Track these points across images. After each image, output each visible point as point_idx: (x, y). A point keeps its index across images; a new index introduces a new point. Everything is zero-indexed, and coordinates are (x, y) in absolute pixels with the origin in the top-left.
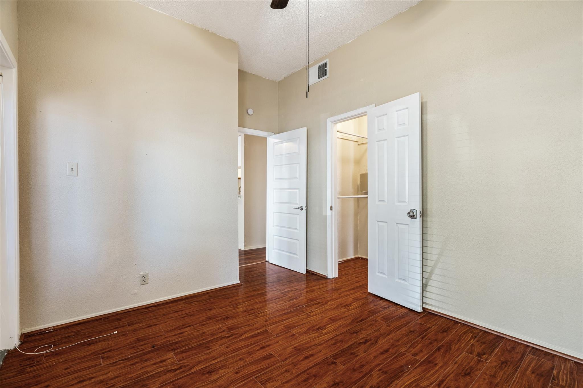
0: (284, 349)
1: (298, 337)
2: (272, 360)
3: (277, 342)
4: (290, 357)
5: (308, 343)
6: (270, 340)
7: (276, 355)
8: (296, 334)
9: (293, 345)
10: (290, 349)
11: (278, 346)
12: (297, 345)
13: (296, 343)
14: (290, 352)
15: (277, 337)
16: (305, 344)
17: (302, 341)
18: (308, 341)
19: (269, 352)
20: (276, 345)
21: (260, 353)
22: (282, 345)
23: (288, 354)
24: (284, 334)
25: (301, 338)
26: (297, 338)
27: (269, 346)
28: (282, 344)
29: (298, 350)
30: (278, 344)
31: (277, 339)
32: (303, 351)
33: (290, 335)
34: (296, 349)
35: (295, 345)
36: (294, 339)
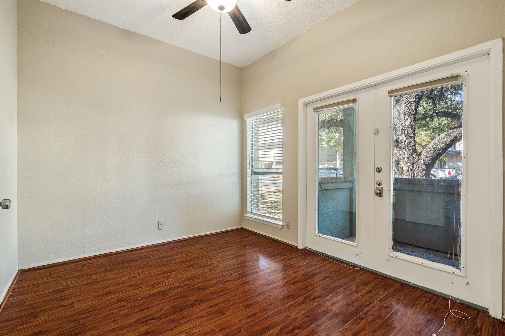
0: (234, 313)
1: (217, 328)
2: (245, 304)
3: (240, 321)
4: (230, 306)
5: (209, 319)
6: (247, 323)
7: (241, 308)
8: (217, 332)
9: (224, 317)
10: (228, 313)
11: (239, 317)
12: (221, 318)
13: (222, 320)
14: (229, 310)
15: (239, 328)
16: (212, 319)
17: (214, 322)
18: (208, 322)
19: (248, 310)
20: (242, 318)
21: (256, 310)
22: (235, 317)
23: (230, 308)
24: (232, 331)
25: (214, 326)
26: (218, 326)
27: (249, 317)
28: (235, 319)
29: (221, 312)
30: (239, 319)
31: (240, 325)
32: (217, 311)
33: (225, 331)
34: (223, 313)
35: (222, 317)
36: (221, 325)
